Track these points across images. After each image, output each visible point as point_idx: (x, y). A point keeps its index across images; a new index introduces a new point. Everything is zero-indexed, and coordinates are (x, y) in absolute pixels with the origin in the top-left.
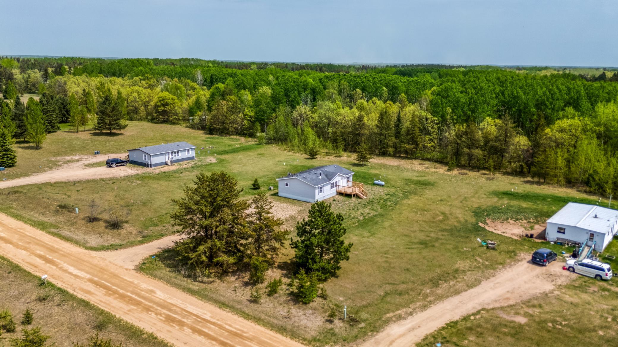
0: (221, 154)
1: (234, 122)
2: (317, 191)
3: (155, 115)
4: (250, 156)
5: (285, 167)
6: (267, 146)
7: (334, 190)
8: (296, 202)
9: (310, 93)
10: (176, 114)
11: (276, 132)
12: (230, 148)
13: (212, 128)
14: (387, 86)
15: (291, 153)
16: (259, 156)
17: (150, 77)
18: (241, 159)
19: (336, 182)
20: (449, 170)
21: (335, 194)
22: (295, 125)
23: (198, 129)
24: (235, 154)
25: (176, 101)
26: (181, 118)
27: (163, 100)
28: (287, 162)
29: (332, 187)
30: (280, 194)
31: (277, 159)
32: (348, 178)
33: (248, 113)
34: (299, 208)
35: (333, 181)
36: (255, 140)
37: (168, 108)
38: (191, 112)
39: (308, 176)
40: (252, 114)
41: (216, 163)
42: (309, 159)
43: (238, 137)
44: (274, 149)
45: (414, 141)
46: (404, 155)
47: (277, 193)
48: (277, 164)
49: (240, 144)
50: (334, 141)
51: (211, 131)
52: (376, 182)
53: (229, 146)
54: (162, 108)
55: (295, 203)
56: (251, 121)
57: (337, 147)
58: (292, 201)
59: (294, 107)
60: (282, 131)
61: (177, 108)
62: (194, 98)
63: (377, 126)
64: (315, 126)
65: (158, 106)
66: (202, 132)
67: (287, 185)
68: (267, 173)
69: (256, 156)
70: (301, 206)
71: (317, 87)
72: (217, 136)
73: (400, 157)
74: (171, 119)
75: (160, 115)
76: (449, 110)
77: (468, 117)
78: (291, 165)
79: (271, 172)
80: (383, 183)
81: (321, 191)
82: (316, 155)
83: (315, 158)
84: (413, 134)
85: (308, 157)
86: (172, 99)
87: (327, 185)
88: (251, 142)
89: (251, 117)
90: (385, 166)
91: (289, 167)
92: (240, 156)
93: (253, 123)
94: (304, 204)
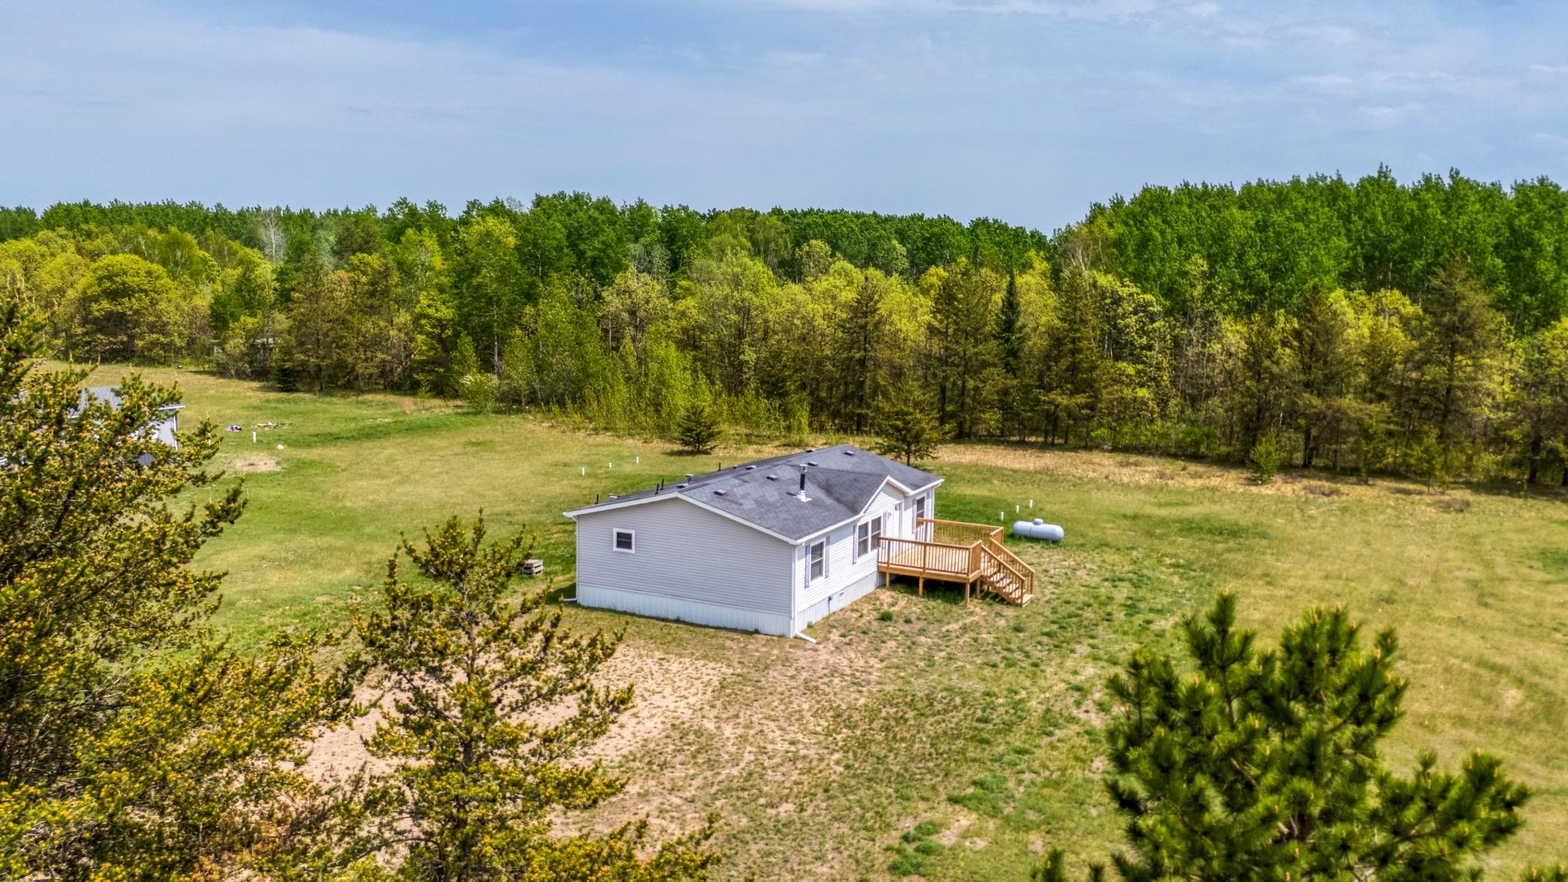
0: (309, 446)
1: (378, 342)
2: (801, 566)
3: (79, 331)
4: (431, 448)
5: (587, 482)
6: (502, 419)
7: (868, 564)
8: (683, 632)
9: (661, 241)
10: (161, 328)
11: (540, 368)
12: (353, 425)
13: (288, 365)
14: (903, 238)
15: (605, 438)
16: (470, 450)
17: (95, 230)
18: (391, 460)
19: (877, 523)
20: (1253, 482)
21: (870, 586)
22: (612, 337)
23: (241, 375)
24: (369, 444)
25: (166, 281)
26: (178, 342)
27: (110, 278)
28: (589, 464)
29: (863, 548)
30: (586, 594)
31: (549, 458)
32: (920, 503)
33: (431, 311)
34: (713, 672)
35: (866, 517)
36: (459, 403)
37: (128, 306)
38: (219, 319)
39: (739, 491)
40: (446, 313)
41: (271, 475)
42: (680, 453)
43: (392, 398)
44: (532, 426)
45: (1079, 379)
46: (1041, 439)
47: (571, 591)
48: (546, 474)
49: (396, 415)
50: (773, 388)
51: (288, 380)
52: (1022, 525)
53: (347, 420)
54: (105, 304)
55: (680, 642)
56: (441, 340)
57: (787, 413)
58: (656, 628)
59: (605, 280)
60: (564, 362)
61: (163, 305)
62: (233, 273)
63: (932, 330)
64: (689, 341)
65: (95, 299)
66: (256, 384)
67: (624, 541)
68: (510, 507)
69: (458, 449)
70: (717, 654)
71: (682, 220)
72: (307, 396)
73: (1022, 444)
74: (140, 343)
75: (100, 331)
76: (1198, 264)
77: (1260, 292)
78: (609, 475)
79: (527, 502)
80: (1058, 530)
81: (817, 569)
82: (711, 436)
83: (706, 453)
84: (1073, 352)
85: (678, 447)
86: (149, 273)
87: (840, 534)
88: (439, 408)
89: (440, 324)
90: (994, 472)
91: (605, 483)
92: (388, 449)
93: (447, 345)
94: (733, 643)
